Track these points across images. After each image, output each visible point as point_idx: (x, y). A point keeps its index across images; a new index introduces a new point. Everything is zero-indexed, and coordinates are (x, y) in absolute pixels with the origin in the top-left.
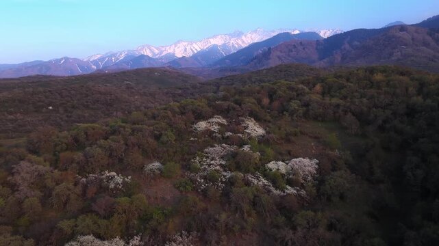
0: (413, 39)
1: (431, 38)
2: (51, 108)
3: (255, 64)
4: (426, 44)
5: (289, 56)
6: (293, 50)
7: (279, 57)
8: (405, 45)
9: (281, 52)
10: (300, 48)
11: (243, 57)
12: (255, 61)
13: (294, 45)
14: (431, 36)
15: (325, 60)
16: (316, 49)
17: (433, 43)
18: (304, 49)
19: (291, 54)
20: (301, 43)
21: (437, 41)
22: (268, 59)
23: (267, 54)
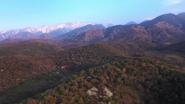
0: (140, 31)
1: (146, 31)
2: (2, 70)
3: (79, 38)
4: (144, 33)
5: (92, 35)
7: (89, 36)
8: (137, 33)
10: (97, 32)
13: (94, 31)
14: (146, 29)
15: (107, 38)
16: (103, 32)
17: (147, 33)
18: (98, 32)
19: (94, 34)
20: (97, 30)
21: (148, 32)
22: (84, 37)
23: (84, 34)
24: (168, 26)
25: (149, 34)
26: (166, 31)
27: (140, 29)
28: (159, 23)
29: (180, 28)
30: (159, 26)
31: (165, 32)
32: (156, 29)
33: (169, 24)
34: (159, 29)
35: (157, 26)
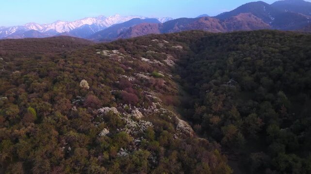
0: (211, 25)
1: (220, 25)
4: (218, 28)
5: (143, 32)
6: (146, 29)
7: (137, 33)
8: (207, 28)
9: (137, 29)
10: (149, 28)
11: (110, 33)
12: (123, 35)
13: (146, 26)
14: (220, 23)
16: (159, 29)
17: (221, 27)
18: (151, 28)
20: (149, 25)
21: (223, 26)
22: (131, 34)
23: (129, 31)
24: (253, 19)
25: (225, 29)
26: (248, 24)
27: (213, 22)
28: (241, 14)
29: (271, 23)
30: (239, 19)
31: (247, 26)
32: (235, 23)
33: (255, 17)
34: (239, 22)
35: (236, 19)
